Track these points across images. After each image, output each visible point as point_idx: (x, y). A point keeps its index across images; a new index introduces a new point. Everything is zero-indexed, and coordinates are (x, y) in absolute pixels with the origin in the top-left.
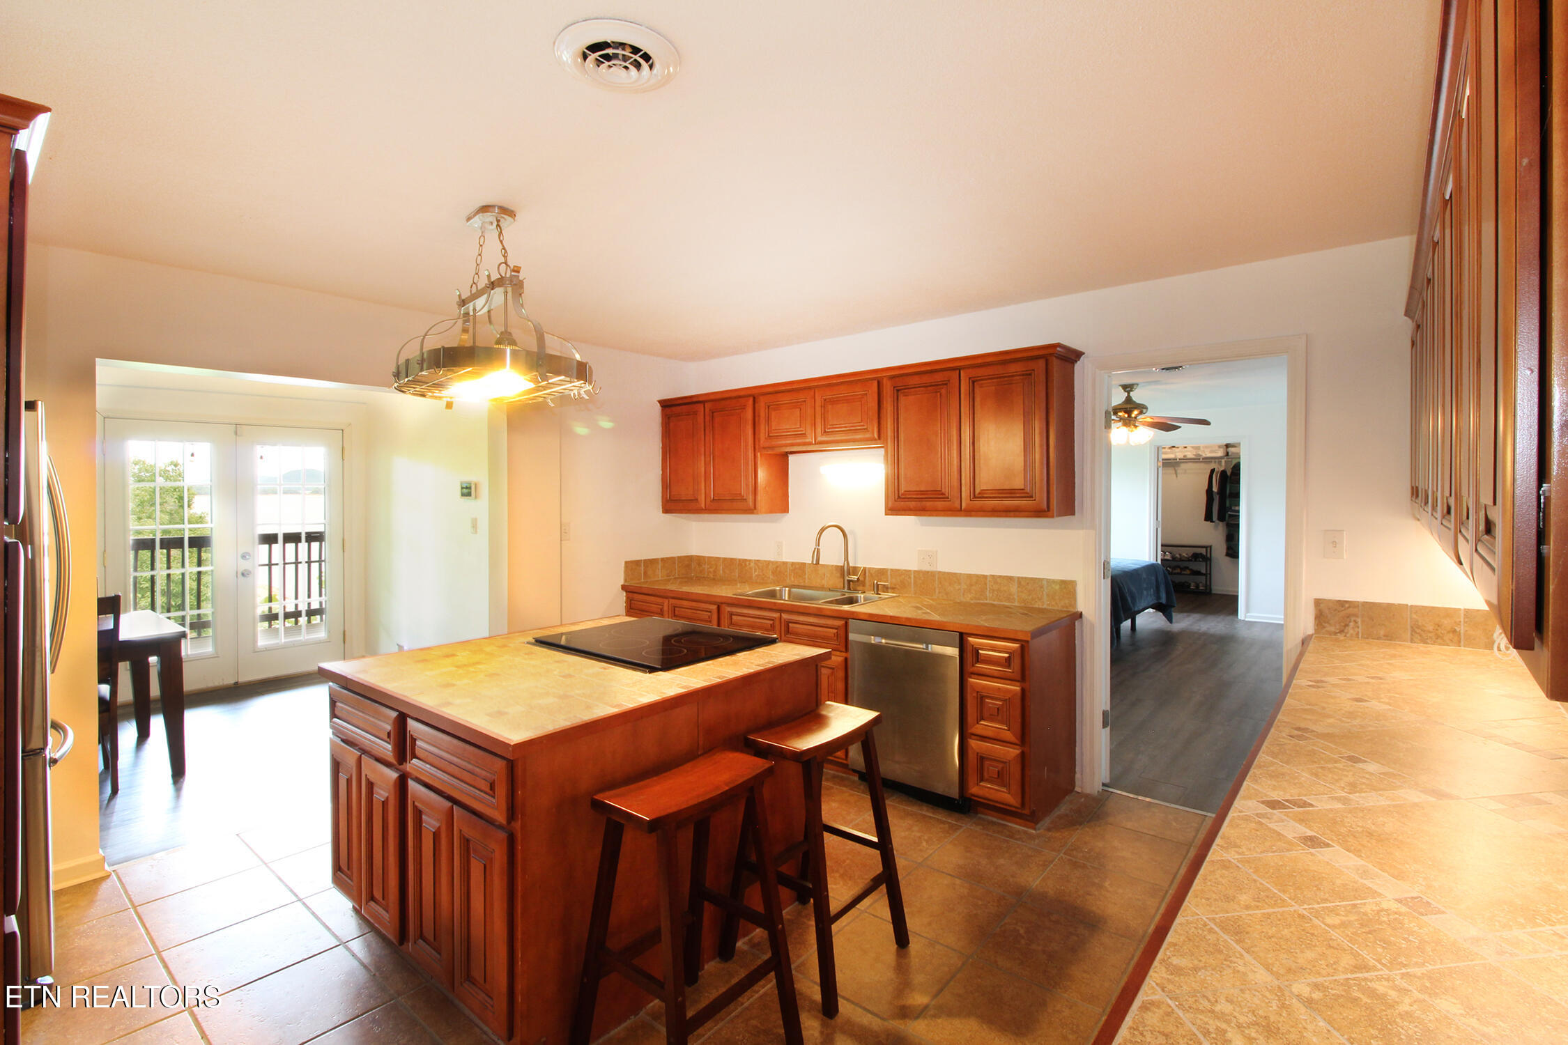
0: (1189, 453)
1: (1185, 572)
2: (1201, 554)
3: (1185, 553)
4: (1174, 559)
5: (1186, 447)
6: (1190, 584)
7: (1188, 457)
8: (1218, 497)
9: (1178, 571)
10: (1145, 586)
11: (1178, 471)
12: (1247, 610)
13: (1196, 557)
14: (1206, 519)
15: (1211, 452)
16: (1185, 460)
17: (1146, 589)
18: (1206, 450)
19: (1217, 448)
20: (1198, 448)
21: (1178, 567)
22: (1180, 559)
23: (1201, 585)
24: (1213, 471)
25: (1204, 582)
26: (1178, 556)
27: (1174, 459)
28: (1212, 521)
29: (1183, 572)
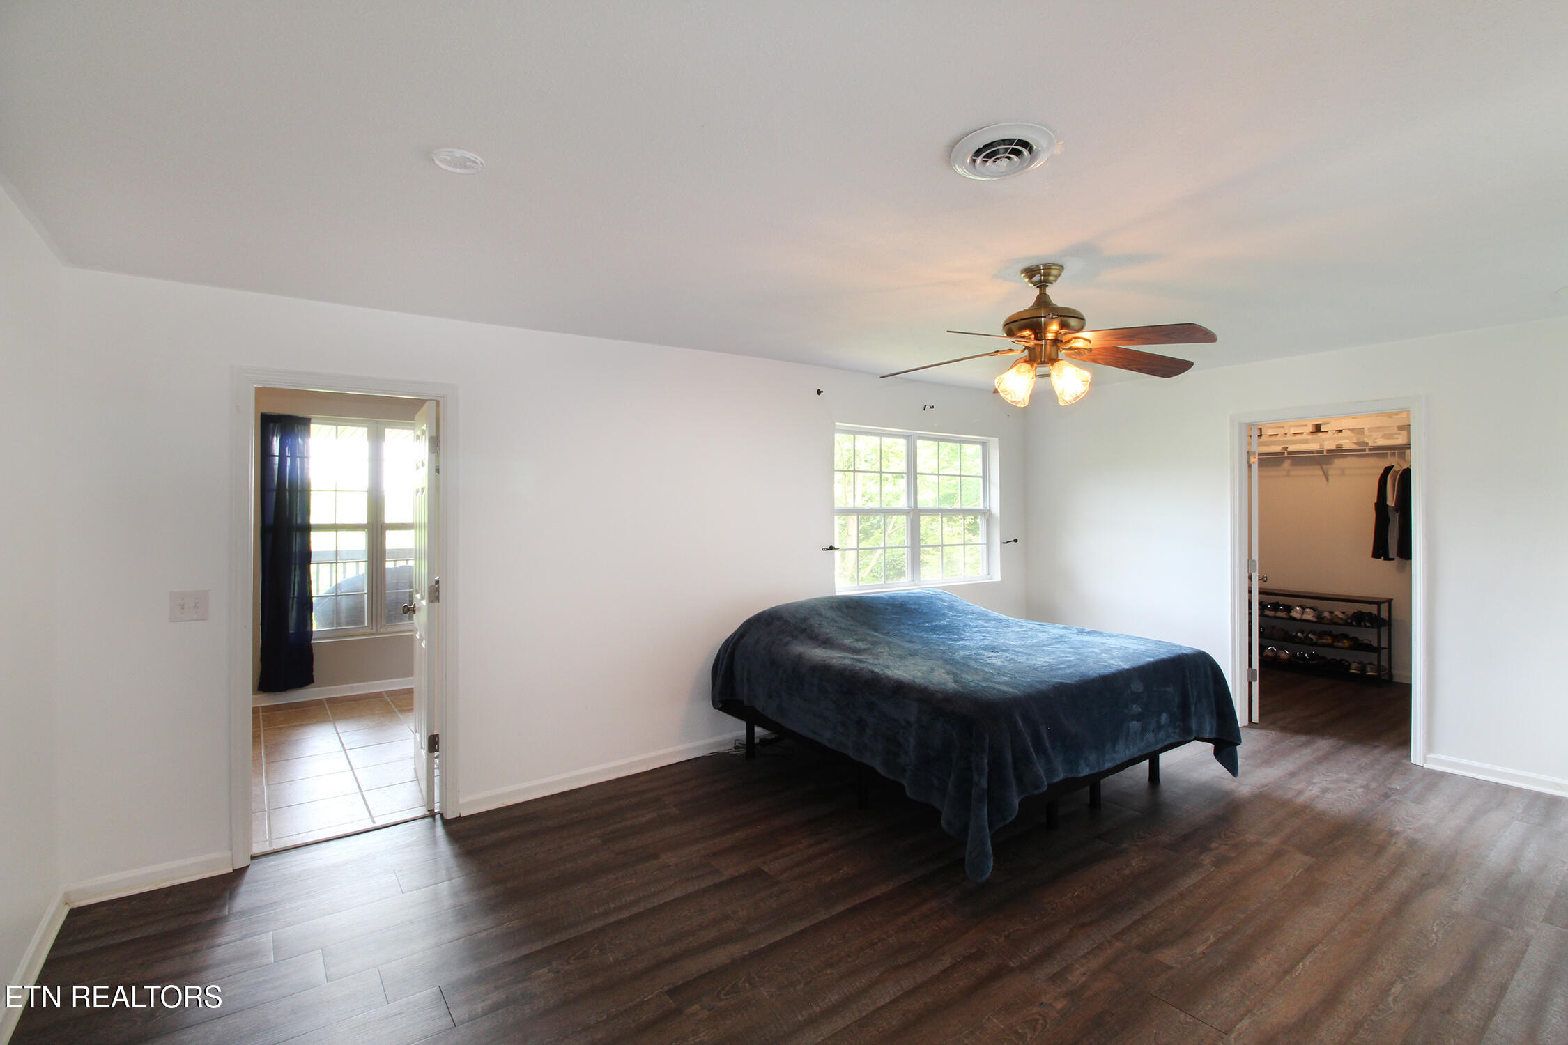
0: (1347, 441)
1: (1340, 644)
2: (1370, 614)
3: (1339, 610)
4: (1320, 619)
5: (1340, 431)
6: (1350, 664)
7: (1345, 447)
8: (1397, 515)
9: (1328, 640)
10: (1136, 709)
11: (1331, 472)
12: (1430, 746)
13: (1359, 619)
14: (1376, 554)
15: (1385, 437)
16: (1339, 453)
17: (1139, 717)
18: (1375, 435)
19: (1396, 431)
20: (1360, 431)
21: (1330, 634)
22: (1331, 620)
23: (1369, 668)
24: (1388, 470)
25: (1375, 662)
26: (1326, 614)
27: (1318, 452)
28: (1387, 558)
29: (1336, 644)
